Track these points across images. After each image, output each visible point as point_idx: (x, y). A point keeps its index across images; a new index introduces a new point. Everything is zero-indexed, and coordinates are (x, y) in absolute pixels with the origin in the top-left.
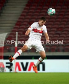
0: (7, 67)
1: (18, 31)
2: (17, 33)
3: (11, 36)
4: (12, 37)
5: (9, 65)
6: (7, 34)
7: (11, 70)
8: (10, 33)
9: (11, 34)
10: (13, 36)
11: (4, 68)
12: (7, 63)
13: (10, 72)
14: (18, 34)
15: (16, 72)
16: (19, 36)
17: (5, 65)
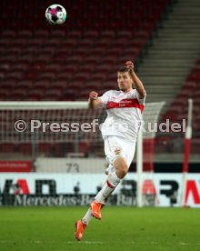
0: (163, 192)
1: (193, 97)
2: (191, 101)
3: (175, 108)
4: (176, 112)
5: (168, 187)
6: (163, 103)
7: (174, 201)
8: (172, 100)
9: (174, 104)
10: (179, 109)
11: (155, 194)
12: (163, 183)
13: (172, 206)
14: (195, 104)
15: (187, 208)
16: (197, 109)
17: (159, 187)
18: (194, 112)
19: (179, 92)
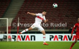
0: (13, 38)
1: (19, 17)
2: (19, 18)
3: (15, 20)
4: (16, 21)
5: (14, 37)
6: (13, 18)
7: (15, 40)
8: (14, 18)
9: (15, 19)
10: (16, 20)
11: (11, 39)
12: (13, 36)
13: (15, 41)
14: (20, 19)
15: (18, 41)
16: (20, 20)
17: (12, 37)
18: (19, 20)
19: (16, 16)
